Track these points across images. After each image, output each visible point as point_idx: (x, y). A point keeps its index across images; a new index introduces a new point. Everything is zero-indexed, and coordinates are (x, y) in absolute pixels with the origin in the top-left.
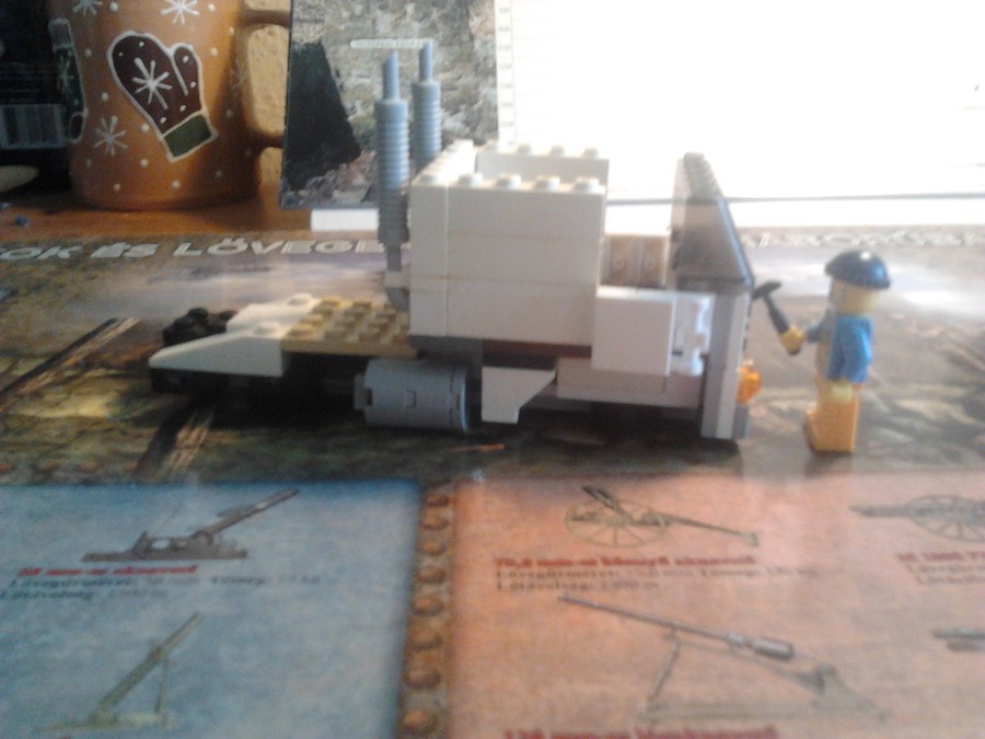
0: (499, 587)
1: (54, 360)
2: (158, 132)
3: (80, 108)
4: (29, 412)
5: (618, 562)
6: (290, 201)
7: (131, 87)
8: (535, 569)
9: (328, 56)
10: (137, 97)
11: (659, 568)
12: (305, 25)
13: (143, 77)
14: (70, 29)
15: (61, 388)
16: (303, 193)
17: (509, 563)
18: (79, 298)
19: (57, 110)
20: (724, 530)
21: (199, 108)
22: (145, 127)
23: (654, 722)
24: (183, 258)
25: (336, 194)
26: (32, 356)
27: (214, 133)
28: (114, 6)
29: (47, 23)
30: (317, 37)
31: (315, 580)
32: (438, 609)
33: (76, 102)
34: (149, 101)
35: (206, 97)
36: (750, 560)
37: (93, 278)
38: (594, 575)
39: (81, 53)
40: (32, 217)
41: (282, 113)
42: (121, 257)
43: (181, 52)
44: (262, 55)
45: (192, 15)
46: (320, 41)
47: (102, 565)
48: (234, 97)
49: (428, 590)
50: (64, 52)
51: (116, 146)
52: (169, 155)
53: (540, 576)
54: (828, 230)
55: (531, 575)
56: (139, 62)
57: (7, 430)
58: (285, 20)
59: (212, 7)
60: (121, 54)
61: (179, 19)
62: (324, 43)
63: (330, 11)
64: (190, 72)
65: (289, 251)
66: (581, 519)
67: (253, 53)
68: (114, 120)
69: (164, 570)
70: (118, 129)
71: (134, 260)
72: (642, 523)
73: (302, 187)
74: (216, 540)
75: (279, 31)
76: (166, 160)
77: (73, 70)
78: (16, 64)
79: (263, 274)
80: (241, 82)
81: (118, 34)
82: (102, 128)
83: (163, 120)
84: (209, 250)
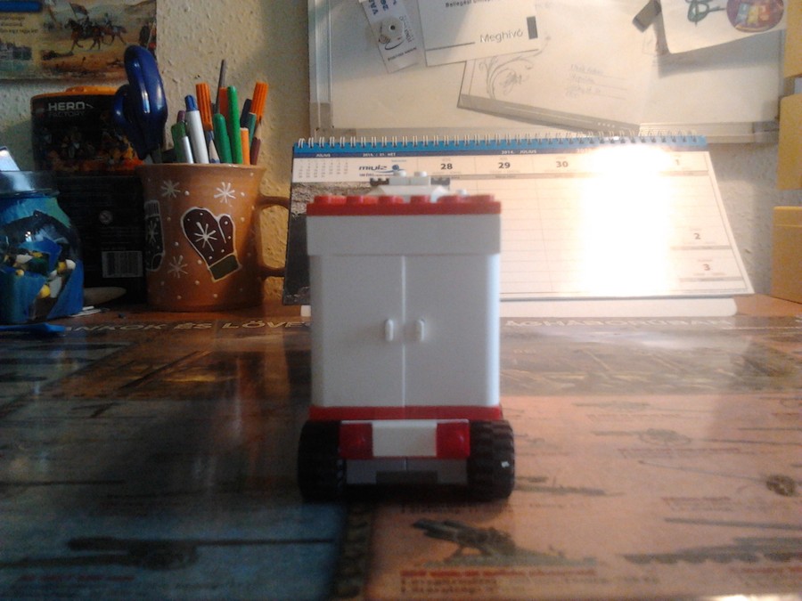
1: (172, 364)
2: (207, 265)
3: (161, 251)
4: (167, 380)
6: (289, 300)
7: (193, 238)
10: (196, 244)
12: (298, 204)
13: (201, 233)
14: (159, 207)
15: (180, 373)
16: (295, 295)
18: (174, 344)
19: (139, 253)
21: (232, 251)
22: (200, 262)
24: (227, 329)
27: (240, 266)
28: (187, 193)
33: (158, 247)
34: (203, 247)
35: (236, 244)
37: (179, 337)
39: (164, 219)
40: (126, 315)
42: (192, 330)
43: (224, 219)
45: (232, 198)
48: (252, 245)
50: (153, 219)
51: (180, 272)
52: (213, 278)
56: (199, 224)
58: (285, 203)
59: (243, 194)
60: (189, 219)
61: (224, 201)
64: (228, 229)
65: (290, 326)
68: (181, 257)
70: (182, 263)
71: (201, 330)
73: (296, 292)
75: (280, 209)
76: (211, 280)
77: (158, 229)
78: (118, 227)
80: (256, 237)
81: (188, 208)
82: (173, 263)
83: (211, 258)
84: (244, 326)
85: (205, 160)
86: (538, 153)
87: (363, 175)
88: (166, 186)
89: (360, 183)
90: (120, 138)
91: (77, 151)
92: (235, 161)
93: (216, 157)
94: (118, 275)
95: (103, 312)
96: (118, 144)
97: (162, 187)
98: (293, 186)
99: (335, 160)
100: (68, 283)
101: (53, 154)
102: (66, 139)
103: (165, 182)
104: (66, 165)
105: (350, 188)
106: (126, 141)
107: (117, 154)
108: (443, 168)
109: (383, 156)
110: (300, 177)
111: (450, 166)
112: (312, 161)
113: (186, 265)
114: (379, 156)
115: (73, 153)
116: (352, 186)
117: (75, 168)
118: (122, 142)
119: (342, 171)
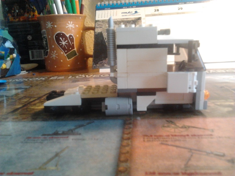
0: (144, 141)
1: (39, 98)
2: (65, 54)
3: (48, 49)
4: (32, 108)
5: (176, 136)
6: (94, 67)
7: (59, 44)
8: (153, 137)
9: (103, 35)
10: (60, 46)
11: (187, 137)
12: (98, 28)
13: (62, 42)
14: (46, 32)
15: (40, 103)
16: (97, 65)
17: (146, 136)
18: (46, 87)
19: (43, 51)
20: (204, 129)
21: (74, 48)
22: (62, 53)
23: (186, 170)
24: (70, 79)
25: (105, 65)
26: (35, 98)
27: (78, 54)
28: (56, 26)
29: (41, 31)
30: (101, 31)
31: (97, 139)
32: (128, 145)
33: (47, 48)
34: (63, 47)
35: (76, 46)
36: (211, 135)
37: (49, 83)
38: (169, 138)
39: (48, 37)
40: (36, 74)
41: (93, 51)
42: (56, 79)
43: (70, 36)
44: (89, 38)
45: (73, 28)
46: (101, 32)
47: (46, 136)
48: (82, 46)
49: (125, 141)
50: (44, 37)
51: (55, 57)
52: (67, 59)
53: (155, 139)
54: (227, 69)
55: (152, 138)
56: (61, 38)
57: (27, 111)
59: (77, 26)
60: (57, 37)
61: (70, 29)
62: (102, 32)
63: (104, 25)
64: (72, 40)
65: (94, 77)
66: (165, 127)
67: (86, 38)
68: (55, 51)
69: (60, 138)
70: (56, 53)
71: (59, 79)
72: (182, 127)
73: (97, 64)
74: (74, 131)
75: (92, 32)
76: (67, 60)
77: (46, 41)
78: (34, 41)
79: (88, 81)
80: (84, 43)
81: (56, 32)
82: (52, 53)
83: (66, 51)
84: (76, 77)
85: (62, 13)
86: (194, 3)
87: (123, 16)
88: (48, 24)
89: (122, 19)
90: (33, 7)
91: (17, 13)
92: (73, 13)
93: (66, 11)
94: (35, 59)
95: (29, 73)
96: (32, 10)
97: (47, 25)
98: (96, 21)
99: (112, 11)
100: (13, 63)
101: (9, 15)
102: (13, 9)
103: (47, 22)
104: (14, 19)
105: (118, 21)
106: (35, 8)
107: (32, 14)
108: (155, 11)
109: (131, 8)
110: (99, 18)
111: (158, 10)
112: (103, 11)
113: (57, 54)
114: (129, 8)
115: (16, 14)
116: (119, 20)
117: (17, 20)
118: (33, 9)
119: (115, 15)
